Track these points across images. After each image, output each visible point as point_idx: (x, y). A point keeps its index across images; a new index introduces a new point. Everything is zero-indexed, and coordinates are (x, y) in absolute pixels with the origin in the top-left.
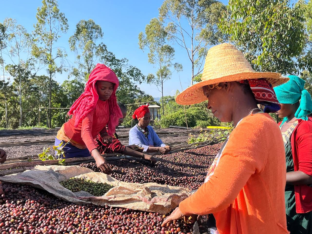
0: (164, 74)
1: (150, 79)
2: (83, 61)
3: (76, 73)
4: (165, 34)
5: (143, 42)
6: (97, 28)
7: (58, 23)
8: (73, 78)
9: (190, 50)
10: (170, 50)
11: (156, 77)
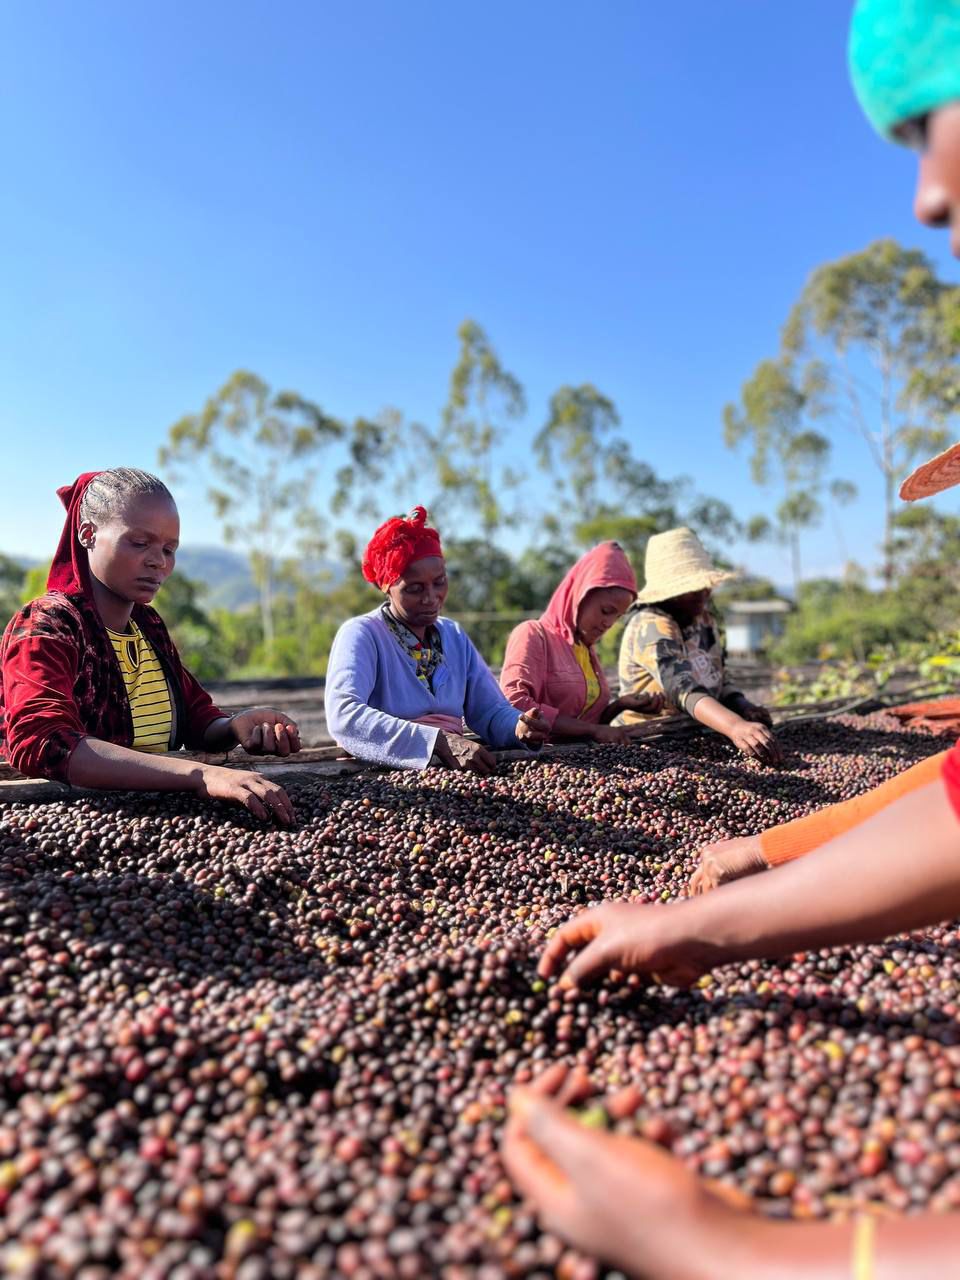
0: (799, 511)
1: (758, 530)
2: (570, 494)
3: (552, 526)
4: (801, 400)
5: (734, 427)
6: (604, 404)
7: (498, 398)
8: (544, 540)
9: (879, 437)
10: (816, 445)
11: (775, 521)
